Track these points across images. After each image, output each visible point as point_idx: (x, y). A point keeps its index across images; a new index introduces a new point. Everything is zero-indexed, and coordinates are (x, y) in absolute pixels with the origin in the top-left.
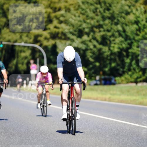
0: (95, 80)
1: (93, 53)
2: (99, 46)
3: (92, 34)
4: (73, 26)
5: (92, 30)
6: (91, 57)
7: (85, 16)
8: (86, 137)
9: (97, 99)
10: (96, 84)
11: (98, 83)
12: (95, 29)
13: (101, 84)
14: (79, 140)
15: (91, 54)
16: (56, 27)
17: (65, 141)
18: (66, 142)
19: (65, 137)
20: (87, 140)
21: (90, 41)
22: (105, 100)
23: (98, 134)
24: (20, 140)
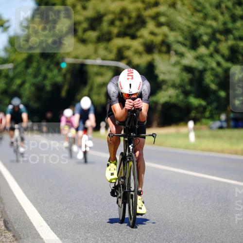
0: (219, 120)
1: (216, 76)
2: (225, 64)
3: (214, 43)
4: (182, 31)
5: (213, 37)
6: (212, 81)
7: (201, 15)
8: (205, 215)
9: (222, 151)
10: (221, 128)
11: (225, 125)
12: (218, 36)
13: (228, 127)
14: (195, 220)
15: (212, 78)
16: (152, 33)
17: (170, 221)
18: (172, 223)
19: (171, 215)
20: (207, 220)
21: (211, 55)
22: (236, 153)
23: (225, 209)
24: (96, 220)
